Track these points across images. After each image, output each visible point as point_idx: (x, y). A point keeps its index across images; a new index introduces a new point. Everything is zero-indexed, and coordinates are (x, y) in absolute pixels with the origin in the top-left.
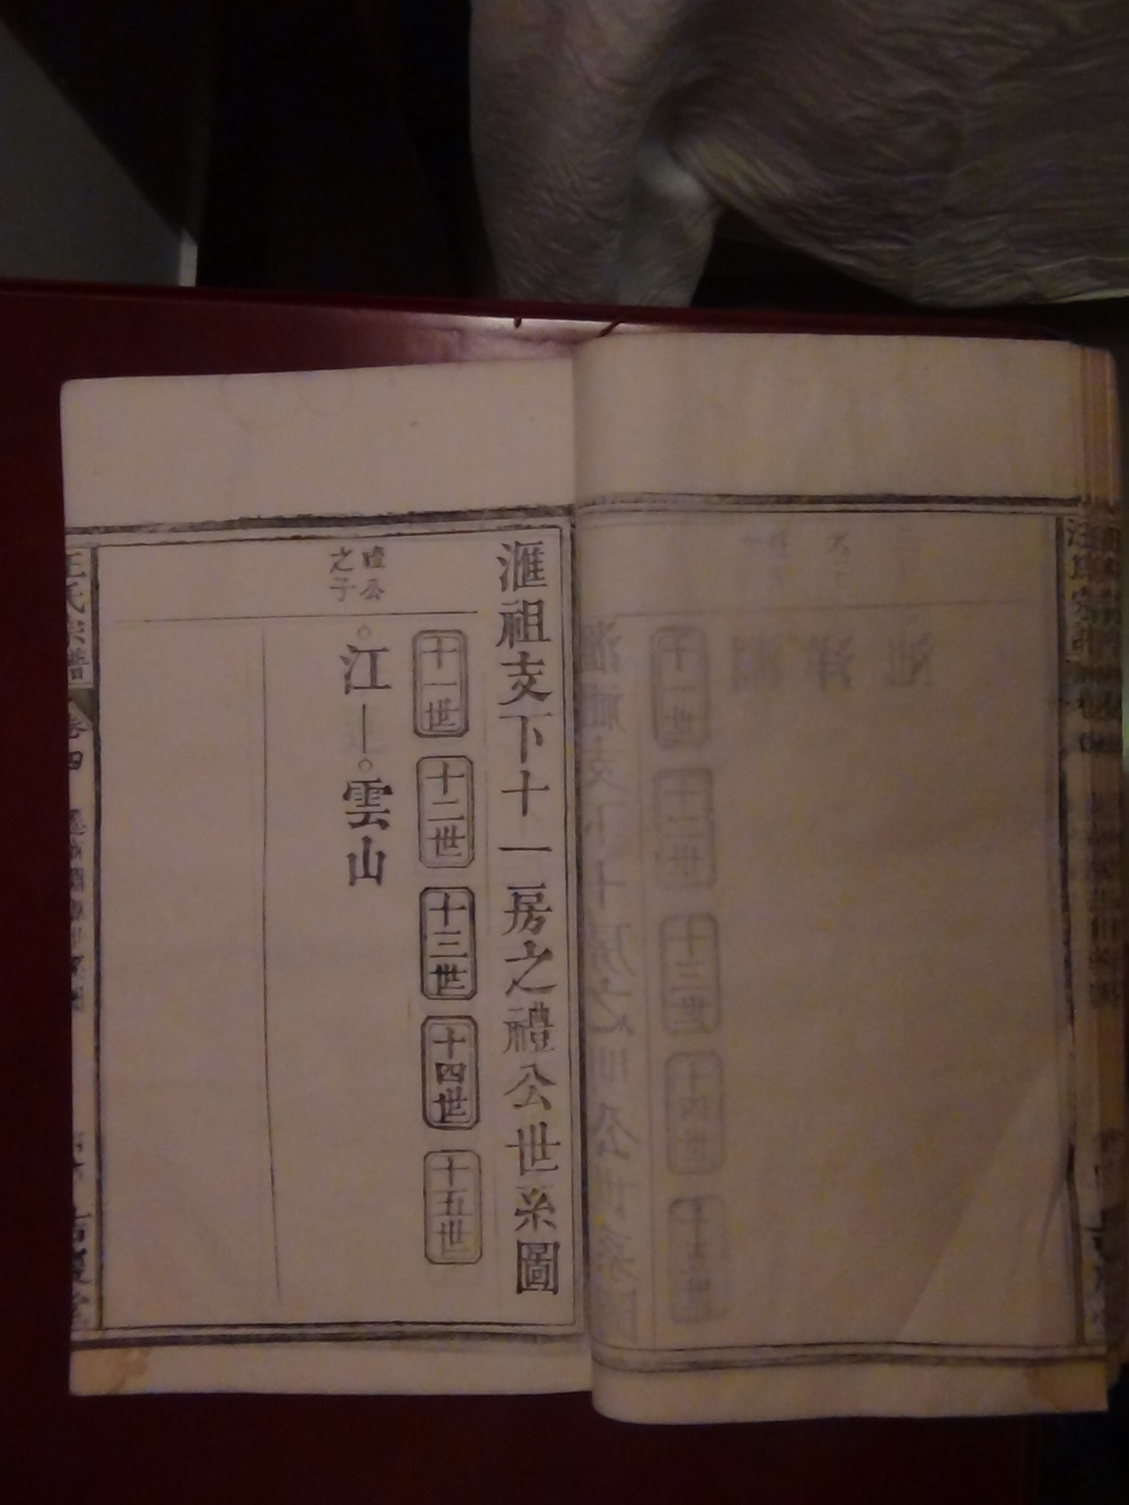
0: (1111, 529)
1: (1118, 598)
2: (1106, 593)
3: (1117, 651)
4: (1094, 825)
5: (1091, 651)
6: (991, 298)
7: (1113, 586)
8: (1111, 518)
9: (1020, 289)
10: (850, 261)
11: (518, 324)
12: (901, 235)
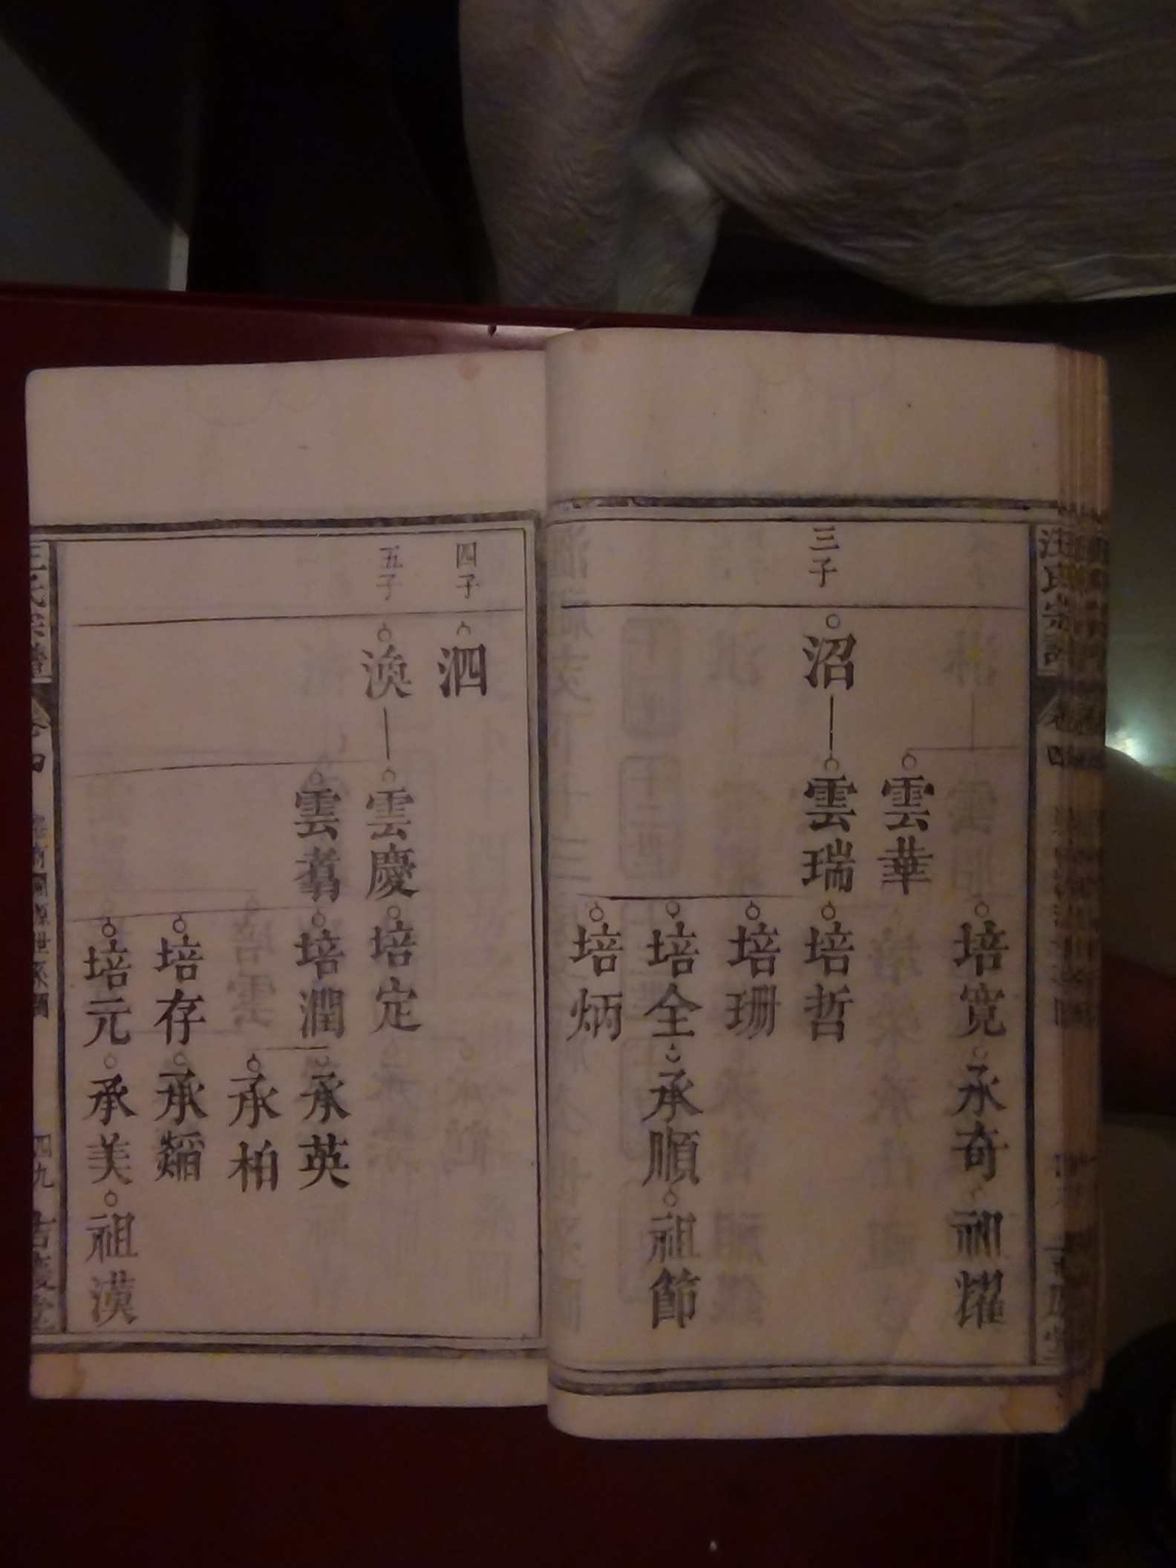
0: (1099, 539)
1: (1105, 609)
2: (1091, 605)
3: (1102, 665)
4: (1071, 842)
5: (1072, 662)
6: (1010, 296)
7: (1099, 597)
8: (1099, 527)
9: (1039, 287)
10: (857, 259)
11: (493, 330)
12: (911, 232)
